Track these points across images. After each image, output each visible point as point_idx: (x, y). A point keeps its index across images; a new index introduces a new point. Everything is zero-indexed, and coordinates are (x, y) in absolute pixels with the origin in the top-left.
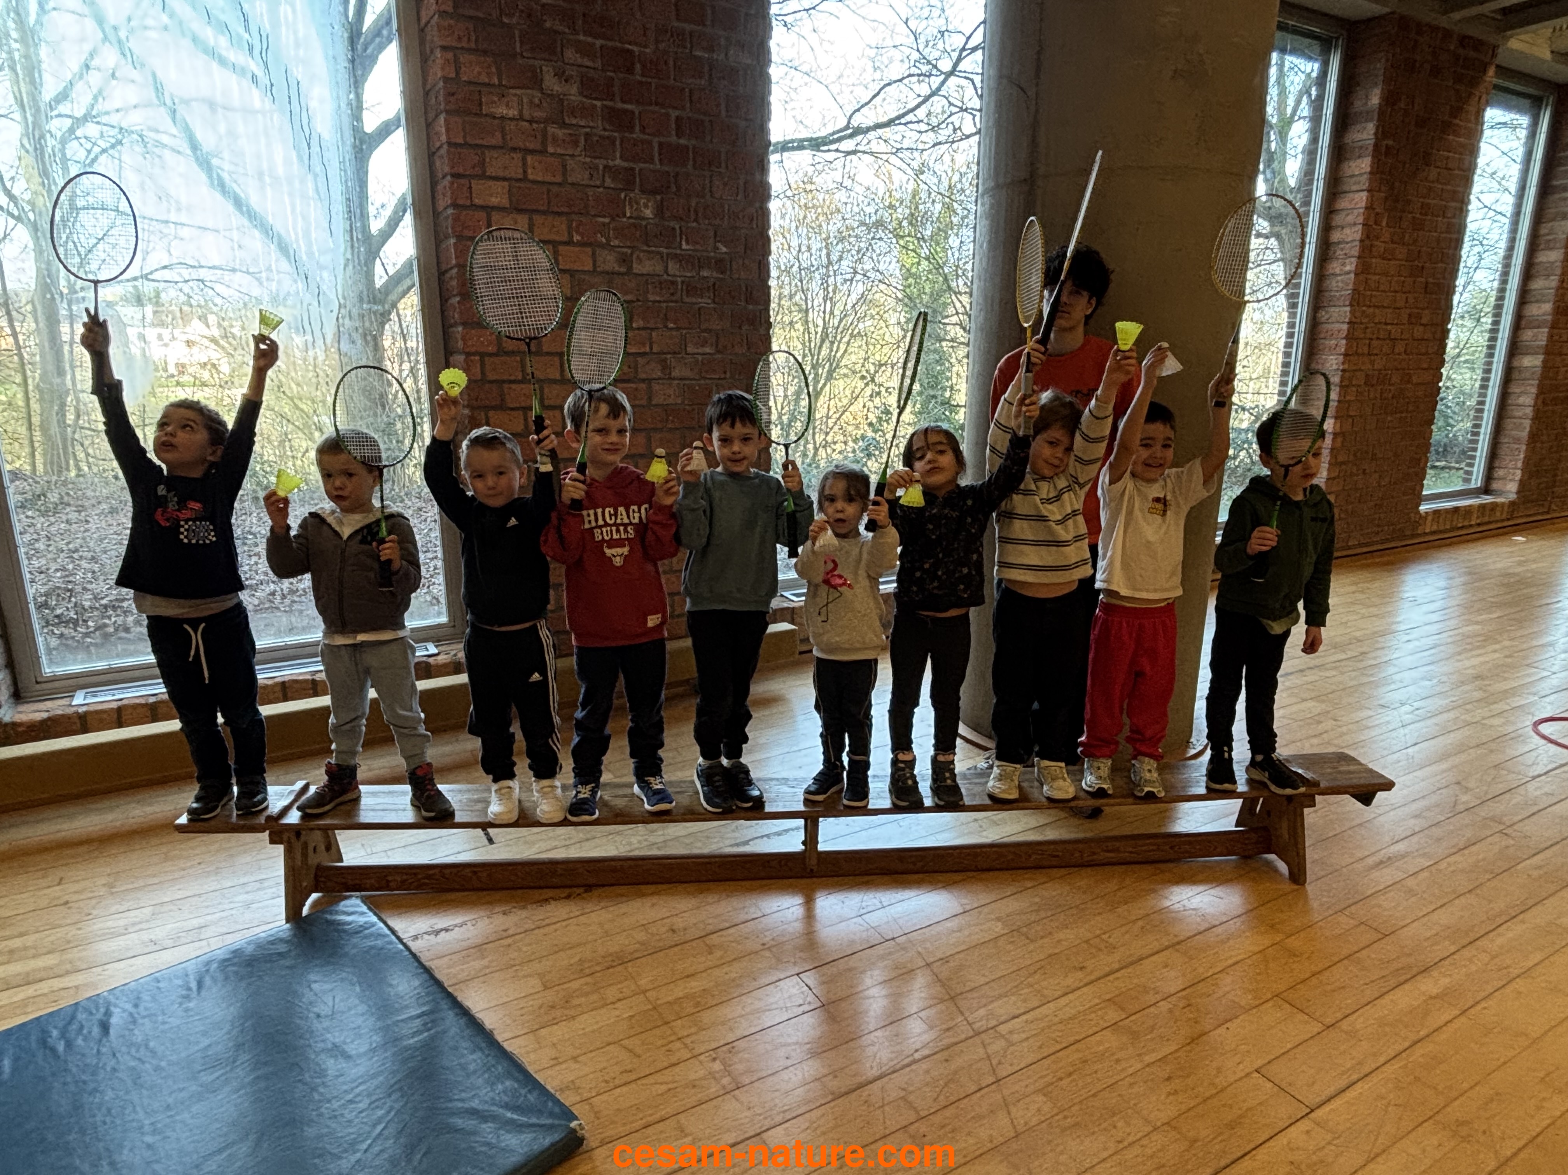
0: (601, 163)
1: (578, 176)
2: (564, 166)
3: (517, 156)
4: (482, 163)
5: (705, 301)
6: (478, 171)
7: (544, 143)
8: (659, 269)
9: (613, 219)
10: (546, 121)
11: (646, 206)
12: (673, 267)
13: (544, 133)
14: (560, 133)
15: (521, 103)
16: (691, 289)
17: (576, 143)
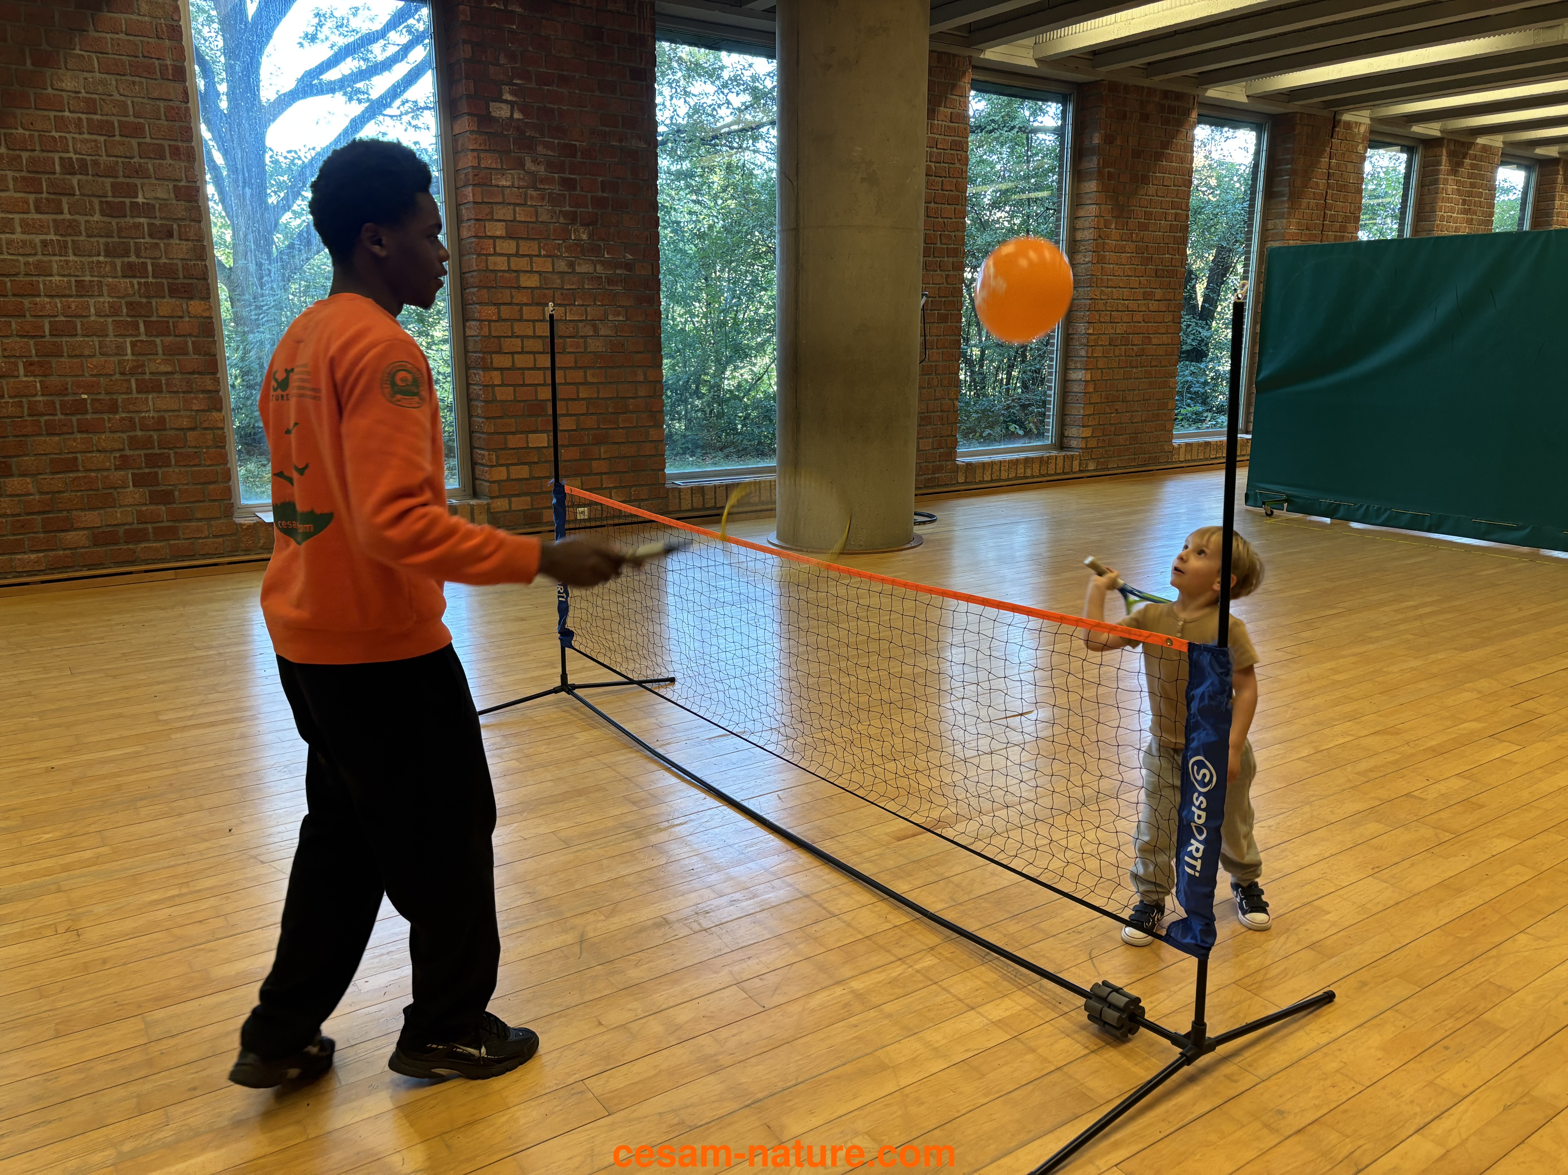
0: (557, 209)
1: (544, 217)
2: (537, 212)
3: (511, 207)
4: (492, 213)
5: (619, 288)
6: (489, 217)
7: (526, 199)
8: (591, 270)
9: (564, 241)
10: (527, 187)
11: (583, 233)
12: (599, 268)
13: (526, 193)
14: (534, 193)
15: (513, 178)
16: (610, 281)
17: (543, 199)
